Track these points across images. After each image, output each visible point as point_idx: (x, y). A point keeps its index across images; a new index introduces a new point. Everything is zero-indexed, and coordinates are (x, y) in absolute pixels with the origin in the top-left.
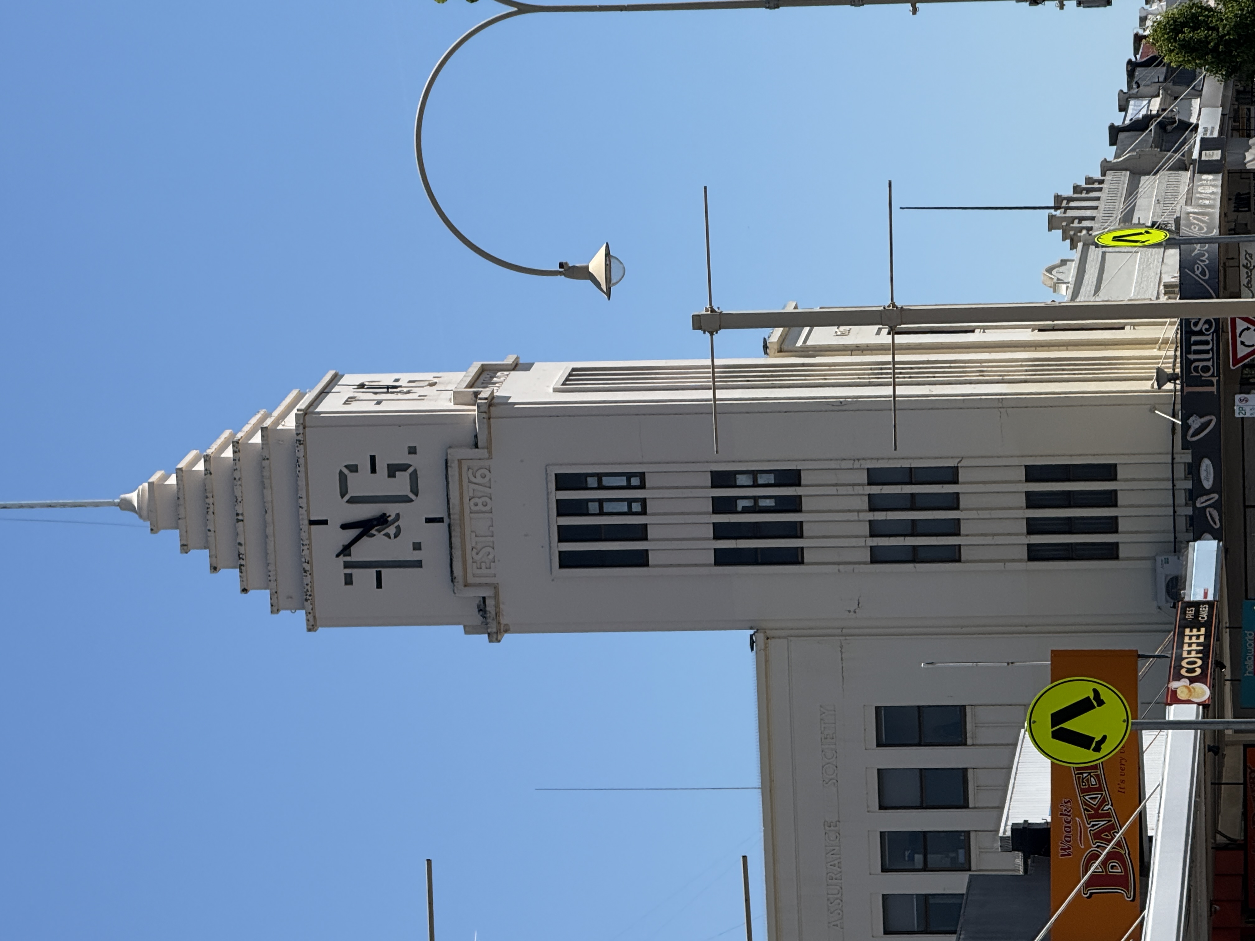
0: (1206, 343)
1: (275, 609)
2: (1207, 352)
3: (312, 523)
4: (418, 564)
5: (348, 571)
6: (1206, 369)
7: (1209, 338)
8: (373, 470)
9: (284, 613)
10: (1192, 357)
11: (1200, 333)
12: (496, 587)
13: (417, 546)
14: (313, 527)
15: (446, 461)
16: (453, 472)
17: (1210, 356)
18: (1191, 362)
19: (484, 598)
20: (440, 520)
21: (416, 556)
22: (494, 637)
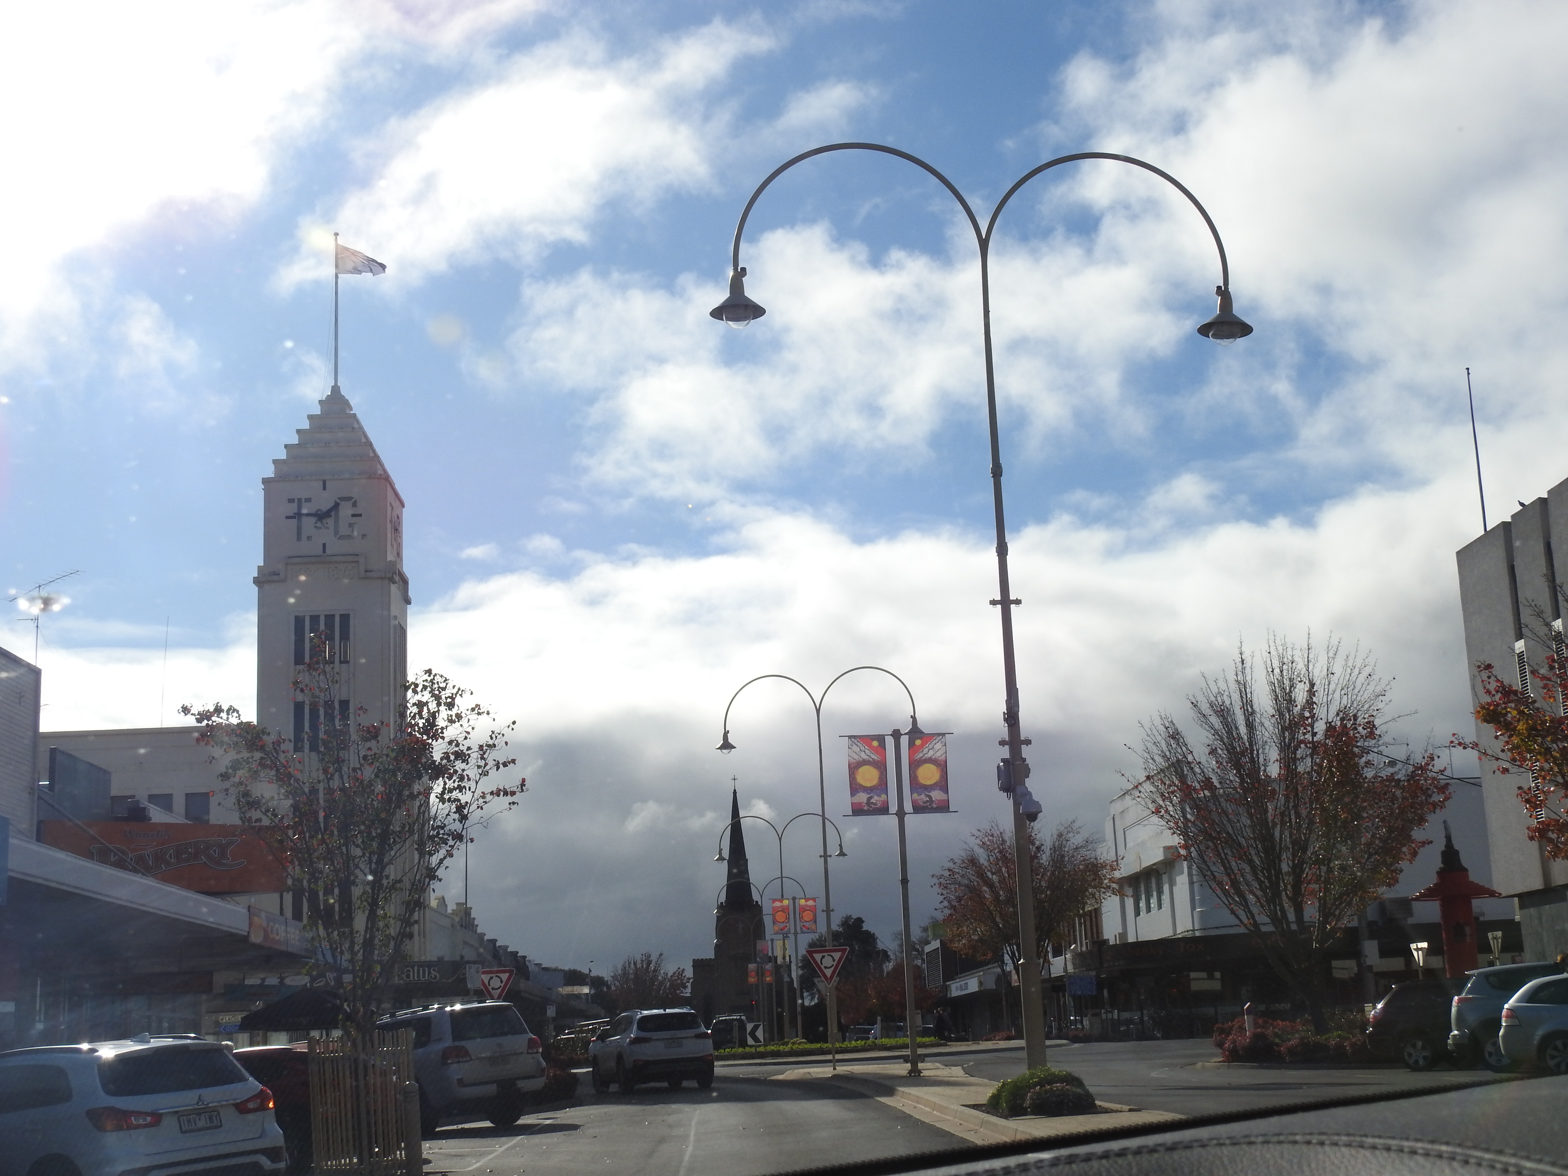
0: (424, 976)
1: (275, 462)
2: (419, 976)
3: (324, 483)
4: (299, 538)
5: (296, 500)
6: (408, 976)
7: (427, 978)
8: (353, 515)
9: (272, 467)
10: (416, 968)
11: (429, 973)
12: (284, 581)
13: (309, 538)
14: (322, 483)
15: (358, 555)
16: (351, 558)
17: (416, 978)
18: (413, 967)
19: (279, 574)
20: (324, 551)
21: (304, 537)
22: (256, 581)
